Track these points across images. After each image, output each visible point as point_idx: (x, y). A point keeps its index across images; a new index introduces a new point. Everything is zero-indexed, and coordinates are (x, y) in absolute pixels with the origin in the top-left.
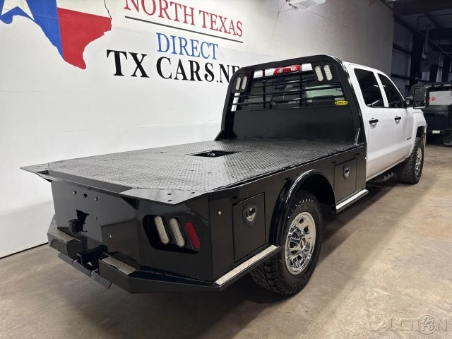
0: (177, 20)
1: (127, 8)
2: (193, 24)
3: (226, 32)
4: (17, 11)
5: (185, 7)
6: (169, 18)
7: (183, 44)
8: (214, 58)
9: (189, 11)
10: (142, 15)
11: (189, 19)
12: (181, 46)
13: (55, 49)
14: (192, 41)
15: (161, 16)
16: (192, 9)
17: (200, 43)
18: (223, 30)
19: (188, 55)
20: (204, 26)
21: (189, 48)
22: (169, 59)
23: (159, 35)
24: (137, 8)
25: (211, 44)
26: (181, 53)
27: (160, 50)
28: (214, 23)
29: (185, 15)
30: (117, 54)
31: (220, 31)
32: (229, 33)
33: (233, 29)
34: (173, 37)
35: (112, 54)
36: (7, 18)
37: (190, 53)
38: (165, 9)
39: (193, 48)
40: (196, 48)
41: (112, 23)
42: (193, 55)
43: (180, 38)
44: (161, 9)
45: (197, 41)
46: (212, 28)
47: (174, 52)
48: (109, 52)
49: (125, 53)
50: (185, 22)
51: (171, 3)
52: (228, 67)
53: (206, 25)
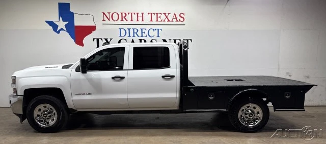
0: (132, 20)
1: (104, 20)
2: (143, 21)
3: (169, 21)
4: (62, 29)
5: (138, 14)
6: (127, 20)
7: (136, 31)
8: (158, 36)
9: (140, 15)
10: (111, 22)
11: (140, 19)
12: (134, 33)
13: (73, 40)
14: (142, 29)
15: (122, 20)
16: (143, 14)
17: (147, 30)
18: (166, 20)
19: (138, 36)
20: (151, 21)
21: (139, 33)
22: (126, 40)
23: (120, 29)
24: (109, 20)
25: (156, 29)
26: (134, 36)
27: (121, 36)
28: (159, 18)
29: (138, 17)
30: (98, 40)
31: (164, 21)
32: (172, 21)
33: (176, 18)
34: (129, 29)
35: (96, 40)
36: (58, 32)
37: (140, 35)
38: (124, 17)
39: (142, 33)
40: (145, 33)
42: (142, 36)
43: (134, 29)
44: (122, 17)
45: (145, 29)
46: (157, 21)
47: (129, 36)
48: (94, 39)
49: (102, 39)
50: (138, 21)
51: (129, 13)
52: (170, 40)
53: (153, 20)
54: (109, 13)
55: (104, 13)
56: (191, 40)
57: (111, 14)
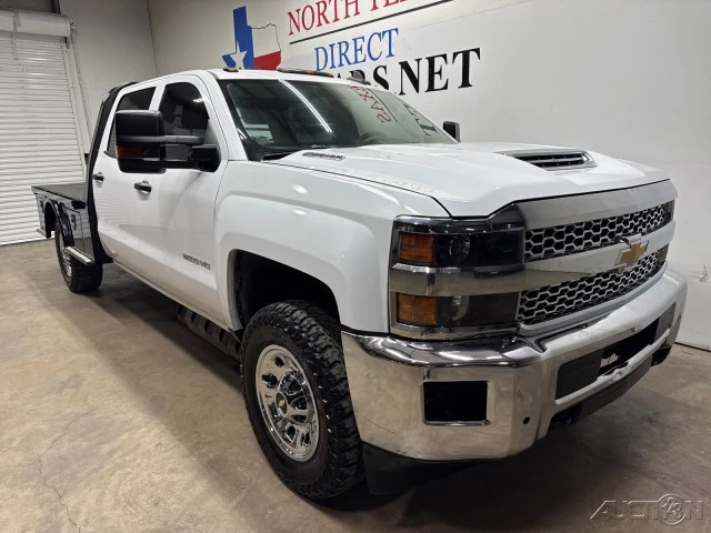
0: (336, 19)
1: (291, 33)
2: (357, 13)
6: (327, 22)
7: (343, 49)
8: (391, 55)
10: (303, 33)
11: (352, 9)
12: (341, 54)
14: (355, 40)
15: (320, 24)
17: (367, 39)
19: (349, 63)
20: (375, 8)
21: (351, 53)
23: (317, 49)
24: (299, 29)
25: (384, 33)
26: (341, 65)
27: (318, 69)
29: (347, 5)
34: (332, 46)
37: (352, 60)
38: (323, 14)
39: (356, 50)
40: (361, 49)
41: (282, 55)
42: (356, 62)
43: (340, 44)
44: (319, 14)
45: (363, 38)
46: (387, 4)
47: (333, 66)
50: (347, 15)
52: (418, 60)
53: (377, 5)
54: (298, 11)
55: (290, 14)
56: (477, 51)
57: (301, 13)
